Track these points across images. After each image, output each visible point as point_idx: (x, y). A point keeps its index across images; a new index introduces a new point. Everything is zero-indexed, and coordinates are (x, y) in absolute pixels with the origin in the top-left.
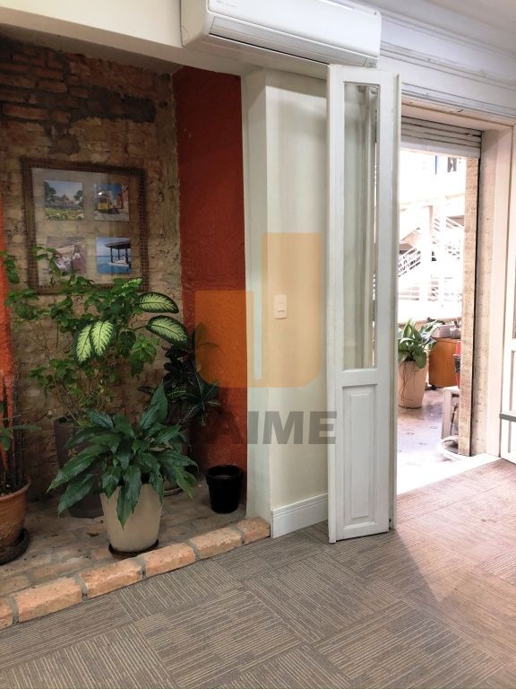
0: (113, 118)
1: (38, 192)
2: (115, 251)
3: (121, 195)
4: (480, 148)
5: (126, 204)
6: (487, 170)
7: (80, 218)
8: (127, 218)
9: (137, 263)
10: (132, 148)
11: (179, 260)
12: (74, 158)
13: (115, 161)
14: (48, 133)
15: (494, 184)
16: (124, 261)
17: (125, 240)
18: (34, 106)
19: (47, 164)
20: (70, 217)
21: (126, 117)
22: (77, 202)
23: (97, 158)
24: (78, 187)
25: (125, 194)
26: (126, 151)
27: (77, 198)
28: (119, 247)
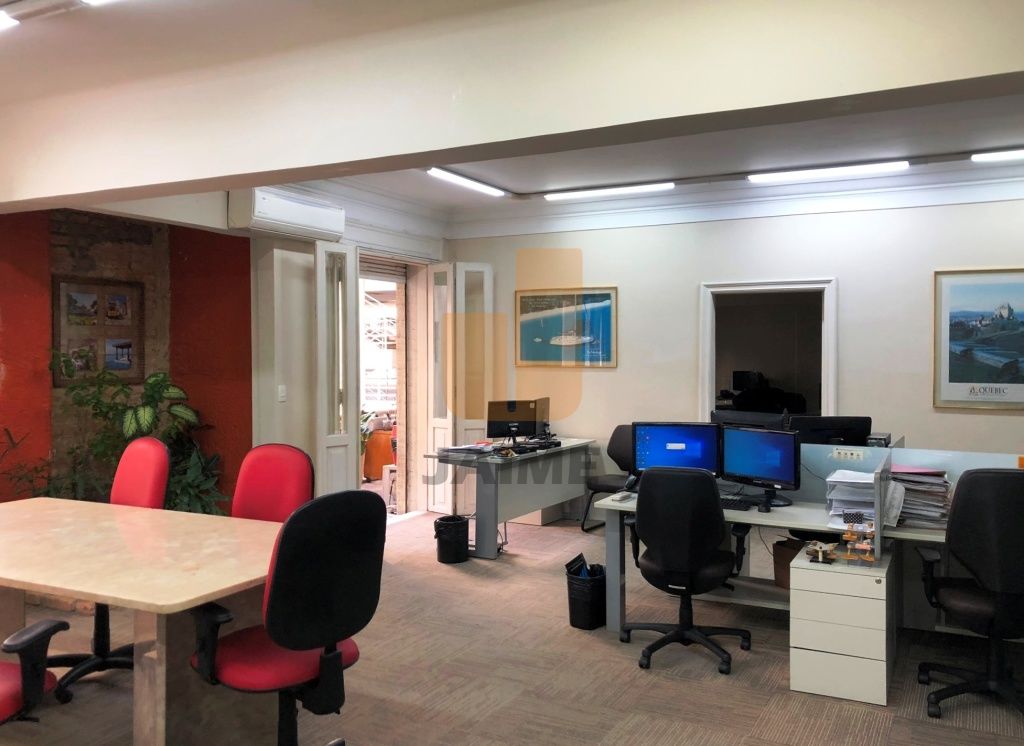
0: (120, 241)
1: (64, 302)
2: (120, 350)
3: (125, 304)
4: (406, 276)
5: (129, 311)
6: (411, 293)
7: (94, 324)
8: (129, 323)
9: (135, 360)
10: (134, 265)
11: (167, 358)
12: (91, 274)
13: (122, 277)
14: (72, 255)
15: (416, 303)
16: (126, 358)
17: (127, 341)
18: (64, 234)
19: (71, 279)
20: (87, 323)
21: (130, 240)
22: (93, 310)
23: (108, 274)
24: (94, 298)
25: (128, 304)
26: (130, 267)
27: (93, 306)
28: (122, 347)
